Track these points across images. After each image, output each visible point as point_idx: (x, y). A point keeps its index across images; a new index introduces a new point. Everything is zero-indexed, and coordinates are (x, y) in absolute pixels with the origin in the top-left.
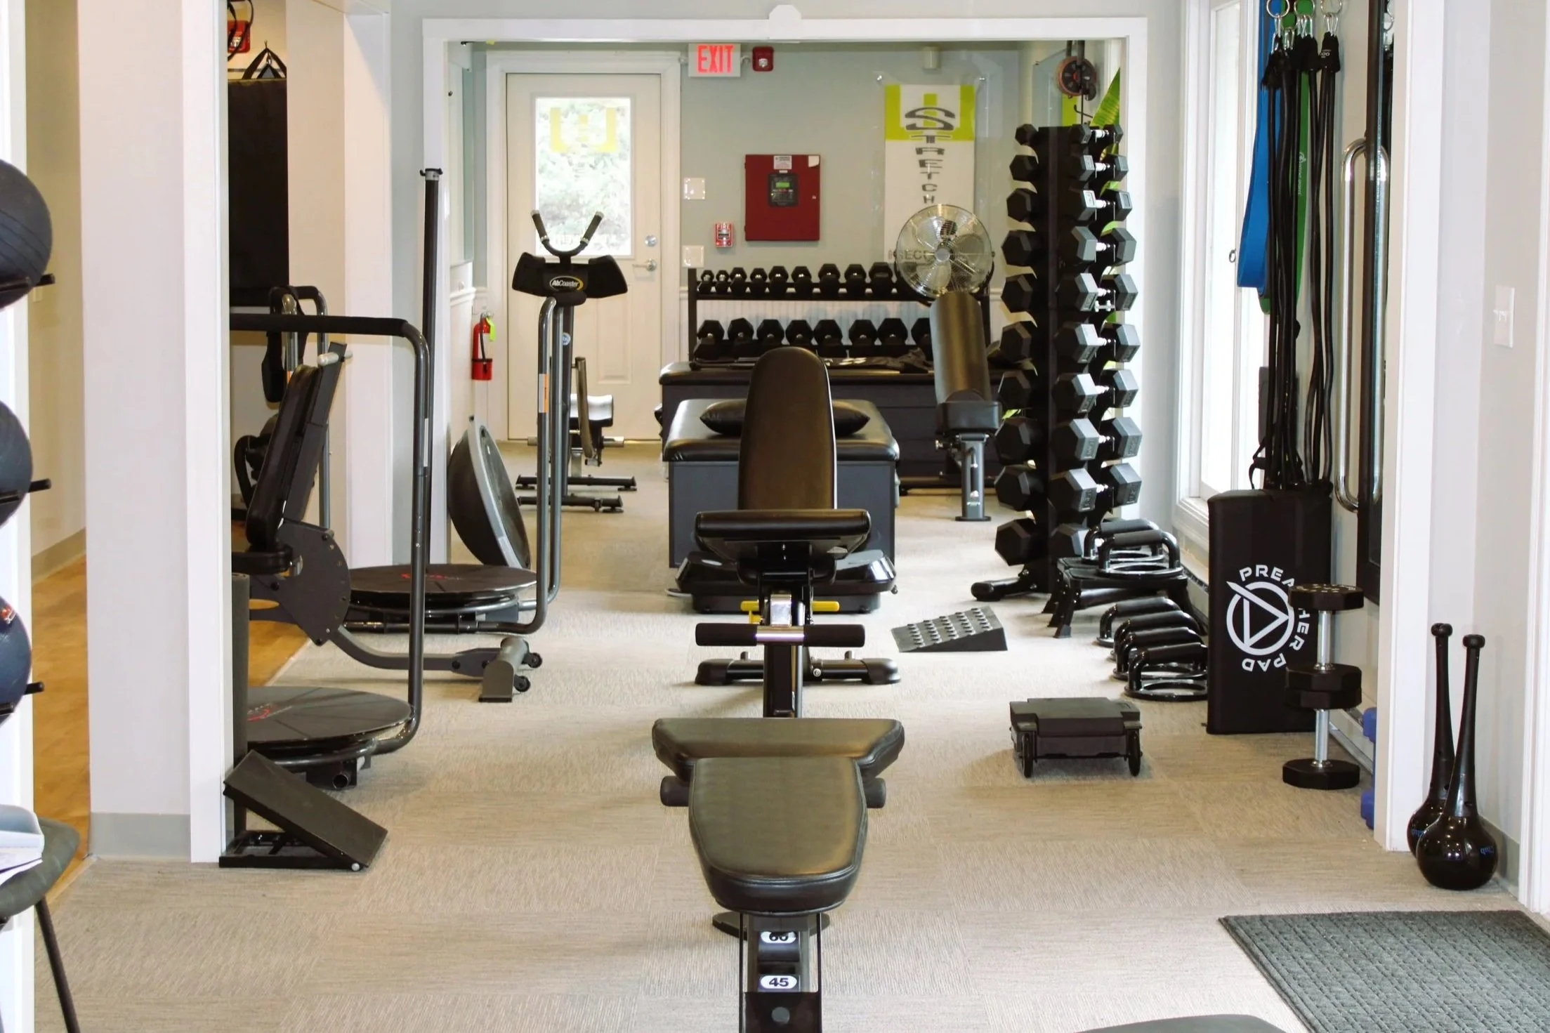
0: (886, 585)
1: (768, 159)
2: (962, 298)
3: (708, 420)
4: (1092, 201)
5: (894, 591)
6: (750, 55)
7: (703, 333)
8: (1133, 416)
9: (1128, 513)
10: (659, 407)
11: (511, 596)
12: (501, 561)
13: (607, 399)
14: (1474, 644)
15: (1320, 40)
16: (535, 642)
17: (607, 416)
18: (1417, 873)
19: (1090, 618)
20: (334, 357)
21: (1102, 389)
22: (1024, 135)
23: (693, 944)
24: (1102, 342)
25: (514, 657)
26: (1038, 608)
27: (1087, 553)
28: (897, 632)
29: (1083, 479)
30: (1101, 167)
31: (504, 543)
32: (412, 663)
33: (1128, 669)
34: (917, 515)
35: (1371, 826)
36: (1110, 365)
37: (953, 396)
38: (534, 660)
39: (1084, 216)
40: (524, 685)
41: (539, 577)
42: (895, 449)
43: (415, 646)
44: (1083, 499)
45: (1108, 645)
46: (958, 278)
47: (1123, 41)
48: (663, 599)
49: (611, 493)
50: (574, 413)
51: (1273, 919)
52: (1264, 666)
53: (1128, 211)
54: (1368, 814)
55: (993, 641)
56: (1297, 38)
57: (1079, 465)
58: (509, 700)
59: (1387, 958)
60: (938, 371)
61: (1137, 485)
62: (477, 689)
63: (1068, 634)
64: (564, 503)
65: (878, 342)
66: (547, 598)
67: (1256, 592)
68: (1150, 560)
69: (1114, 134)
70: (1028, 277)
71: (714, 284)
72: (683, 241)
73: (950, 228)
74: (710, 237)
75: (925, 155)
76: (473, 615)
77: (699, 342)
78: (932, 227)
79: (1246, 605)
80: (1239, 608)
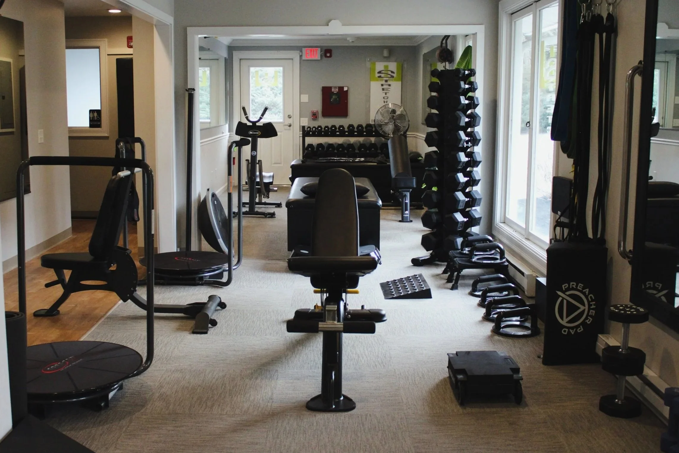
0: (377, 262)
1: (330, 88)
2: (398, 136)
3: (304, 190)
4: (463, 101)
5: (382, 264)
6: (323, 49)
7: (307, 149)
13: (271, 173)
15: (605, 16)
16: (225, 294)
17: (271, 181)
21: (467, 179)
22: (434, 74)
24: (467, 159)
27: (462, 250)
28: (383, 287)
29: (459, 217)
30: (467, 86)
31: (221, 241)
36: (470, 169)
37: (398, 175)
38: (222, 306)
39: (460, 107)
40: (214, 324)
42: (380, 203)
44: (459, 224)
46: (397, 129)
47: (475, 35)
49: (272, 209)
50: (258, 180)
52: (572, 332)
53: (477, 105)
57: (457, 211)
58: (206, 332)
60: (391, 164)
61: (479, 218)
63: (457, 288)
69: (472, 73)
70: (435, 132)
71: (311, 131)
72: (300, 116)
73: (394, 111)
74: (309, 114)
75: (384, 87)
76: (202, 277)
77: (306, 151)
78: (388, 111)
79: (565, 301)
80: (562, 303)
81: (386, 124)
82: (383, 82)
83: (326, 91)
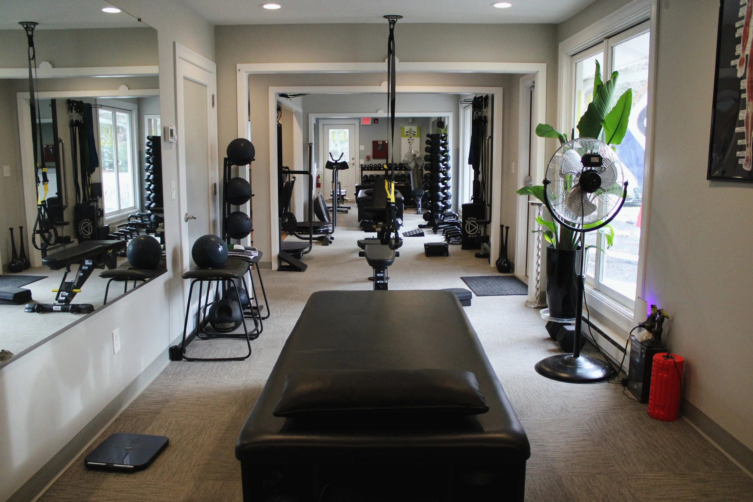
0: (401, 225)
1: (377, 142)
2: (417, 170)
3: (365, 193)
4: (442, 149)
5: (403, 226)
6: (373, 120)
7: (364, 177)
8: (450, 191)
9: (449, 210)
10: (355, 192)
11: (327, 227)
12: (325, 220)
13: (345, 190)
14: (507, 228)
15: (483, 117)
16: (333, 235)
17: (345, 194)
18: (497, 270)
19: (441, 231)
20: (294, 179)
21: (444, 186)
22: (428, 136)
23: (365, 282)
24: (444, 177)
25: (329, 237)
26: (431, 229)
27: (441, 218)
28: (403, 234)
29: (440, 204)
30: (443, 142)
31: (326, 217)
32: (310, 239)
33: (447, 239)
34: (408, 213)
35: (490, 263)
36: (446, 181)
37: (415, 189)
38: (332, 238)
39: (440, 152)
40: (331, 243)
41: (333, 223)
42: (403, 198)
43: (311, 236)
44: (440, 208)
45: (444, 235)
46: (417, 166)
47: (448, 117)
48: (357, 228)
49: (346, 209)
50: (338, 193)
51: (470, 277)
52: (472, 237)
53: (449, 151)
54: (489, 261)
55: (422, 235)
56: (479, 116)
57: (439, 201)
58: (328, 245)
59: (489, 282)
60: (412, 185)
61: (451, 205)
62: (321, 243)
63: (437, 234)
64: (337, 211)
65: (400, 179)
66: (335, 228)
67: (471, 222)
68: (453, 219)
69: (446, 135)
70: (429, 164)
71: (366, 167)
72: (360, 159)
73: (415, 155)
74: (365, 158)
75: (410, 141)
76: (320, 231)
77: (363, 179)
78: (411, 155)
79: (469, 225)
80: (468, 225)
81: (411, 163)
82: (409, 138)
83: (375, 143)
